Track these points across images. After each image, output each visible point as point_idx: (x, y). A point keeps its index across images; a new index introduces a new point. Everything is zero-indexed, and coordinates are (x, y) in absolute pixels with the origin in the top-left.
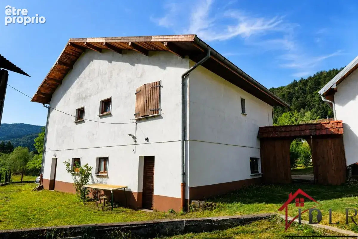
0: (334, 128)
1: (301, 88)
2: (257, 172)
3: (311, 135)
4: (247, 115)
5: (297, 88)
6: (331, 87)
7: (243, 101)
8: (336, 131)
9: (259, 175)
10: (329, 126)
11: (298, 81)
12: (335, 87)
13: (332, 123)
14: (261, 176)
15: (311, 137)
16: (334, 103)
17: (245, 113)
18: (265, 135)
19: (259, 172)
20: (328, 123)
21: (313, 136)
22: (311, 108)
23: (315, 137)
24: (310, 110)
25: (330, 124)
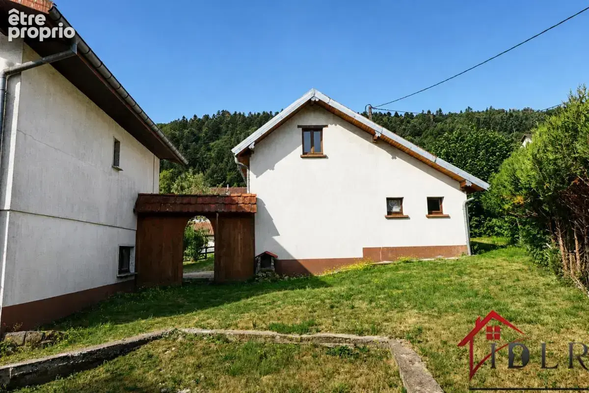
0: (246, 204)
1: (193, 133)
2: (128, 271)
3: (217, 212)
4: (121, 170)
5: (186, 131)
6: (249, 146)
7: (117, 144)
8: (248, 207)
9: (131, 275)
10: (240, 200)
11: (188, 120)
12: (252, 147)
13: (245, 197)
14: (133, 278)
15: (217, 214)
16: (249, 170)
17: (118, 166)
18: (149, 208)
19: (131, 272)
20: (240, 196)
21: (220, 214)
22: (205, 169)
23: (222, 215)
24: (203, 172)
25: (241, 198)
